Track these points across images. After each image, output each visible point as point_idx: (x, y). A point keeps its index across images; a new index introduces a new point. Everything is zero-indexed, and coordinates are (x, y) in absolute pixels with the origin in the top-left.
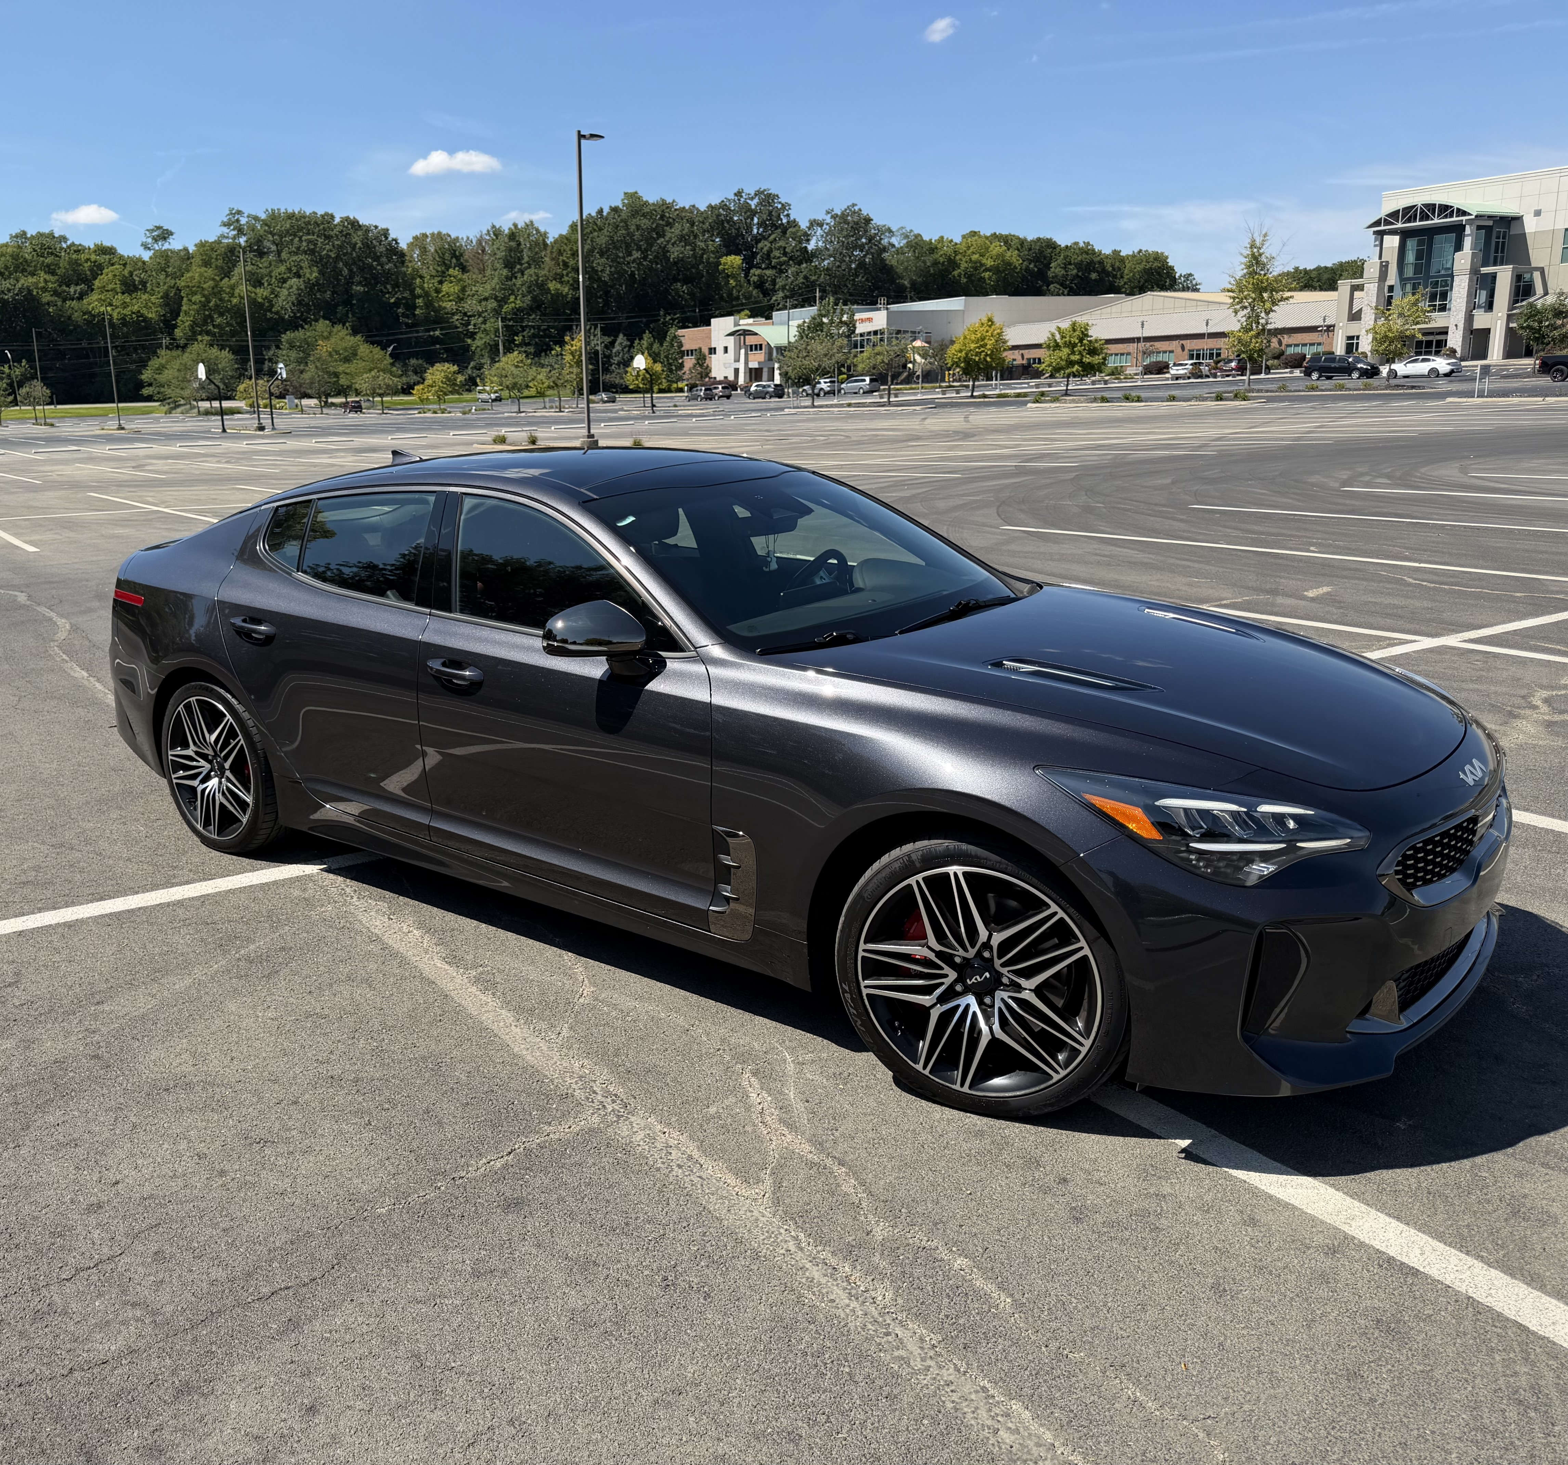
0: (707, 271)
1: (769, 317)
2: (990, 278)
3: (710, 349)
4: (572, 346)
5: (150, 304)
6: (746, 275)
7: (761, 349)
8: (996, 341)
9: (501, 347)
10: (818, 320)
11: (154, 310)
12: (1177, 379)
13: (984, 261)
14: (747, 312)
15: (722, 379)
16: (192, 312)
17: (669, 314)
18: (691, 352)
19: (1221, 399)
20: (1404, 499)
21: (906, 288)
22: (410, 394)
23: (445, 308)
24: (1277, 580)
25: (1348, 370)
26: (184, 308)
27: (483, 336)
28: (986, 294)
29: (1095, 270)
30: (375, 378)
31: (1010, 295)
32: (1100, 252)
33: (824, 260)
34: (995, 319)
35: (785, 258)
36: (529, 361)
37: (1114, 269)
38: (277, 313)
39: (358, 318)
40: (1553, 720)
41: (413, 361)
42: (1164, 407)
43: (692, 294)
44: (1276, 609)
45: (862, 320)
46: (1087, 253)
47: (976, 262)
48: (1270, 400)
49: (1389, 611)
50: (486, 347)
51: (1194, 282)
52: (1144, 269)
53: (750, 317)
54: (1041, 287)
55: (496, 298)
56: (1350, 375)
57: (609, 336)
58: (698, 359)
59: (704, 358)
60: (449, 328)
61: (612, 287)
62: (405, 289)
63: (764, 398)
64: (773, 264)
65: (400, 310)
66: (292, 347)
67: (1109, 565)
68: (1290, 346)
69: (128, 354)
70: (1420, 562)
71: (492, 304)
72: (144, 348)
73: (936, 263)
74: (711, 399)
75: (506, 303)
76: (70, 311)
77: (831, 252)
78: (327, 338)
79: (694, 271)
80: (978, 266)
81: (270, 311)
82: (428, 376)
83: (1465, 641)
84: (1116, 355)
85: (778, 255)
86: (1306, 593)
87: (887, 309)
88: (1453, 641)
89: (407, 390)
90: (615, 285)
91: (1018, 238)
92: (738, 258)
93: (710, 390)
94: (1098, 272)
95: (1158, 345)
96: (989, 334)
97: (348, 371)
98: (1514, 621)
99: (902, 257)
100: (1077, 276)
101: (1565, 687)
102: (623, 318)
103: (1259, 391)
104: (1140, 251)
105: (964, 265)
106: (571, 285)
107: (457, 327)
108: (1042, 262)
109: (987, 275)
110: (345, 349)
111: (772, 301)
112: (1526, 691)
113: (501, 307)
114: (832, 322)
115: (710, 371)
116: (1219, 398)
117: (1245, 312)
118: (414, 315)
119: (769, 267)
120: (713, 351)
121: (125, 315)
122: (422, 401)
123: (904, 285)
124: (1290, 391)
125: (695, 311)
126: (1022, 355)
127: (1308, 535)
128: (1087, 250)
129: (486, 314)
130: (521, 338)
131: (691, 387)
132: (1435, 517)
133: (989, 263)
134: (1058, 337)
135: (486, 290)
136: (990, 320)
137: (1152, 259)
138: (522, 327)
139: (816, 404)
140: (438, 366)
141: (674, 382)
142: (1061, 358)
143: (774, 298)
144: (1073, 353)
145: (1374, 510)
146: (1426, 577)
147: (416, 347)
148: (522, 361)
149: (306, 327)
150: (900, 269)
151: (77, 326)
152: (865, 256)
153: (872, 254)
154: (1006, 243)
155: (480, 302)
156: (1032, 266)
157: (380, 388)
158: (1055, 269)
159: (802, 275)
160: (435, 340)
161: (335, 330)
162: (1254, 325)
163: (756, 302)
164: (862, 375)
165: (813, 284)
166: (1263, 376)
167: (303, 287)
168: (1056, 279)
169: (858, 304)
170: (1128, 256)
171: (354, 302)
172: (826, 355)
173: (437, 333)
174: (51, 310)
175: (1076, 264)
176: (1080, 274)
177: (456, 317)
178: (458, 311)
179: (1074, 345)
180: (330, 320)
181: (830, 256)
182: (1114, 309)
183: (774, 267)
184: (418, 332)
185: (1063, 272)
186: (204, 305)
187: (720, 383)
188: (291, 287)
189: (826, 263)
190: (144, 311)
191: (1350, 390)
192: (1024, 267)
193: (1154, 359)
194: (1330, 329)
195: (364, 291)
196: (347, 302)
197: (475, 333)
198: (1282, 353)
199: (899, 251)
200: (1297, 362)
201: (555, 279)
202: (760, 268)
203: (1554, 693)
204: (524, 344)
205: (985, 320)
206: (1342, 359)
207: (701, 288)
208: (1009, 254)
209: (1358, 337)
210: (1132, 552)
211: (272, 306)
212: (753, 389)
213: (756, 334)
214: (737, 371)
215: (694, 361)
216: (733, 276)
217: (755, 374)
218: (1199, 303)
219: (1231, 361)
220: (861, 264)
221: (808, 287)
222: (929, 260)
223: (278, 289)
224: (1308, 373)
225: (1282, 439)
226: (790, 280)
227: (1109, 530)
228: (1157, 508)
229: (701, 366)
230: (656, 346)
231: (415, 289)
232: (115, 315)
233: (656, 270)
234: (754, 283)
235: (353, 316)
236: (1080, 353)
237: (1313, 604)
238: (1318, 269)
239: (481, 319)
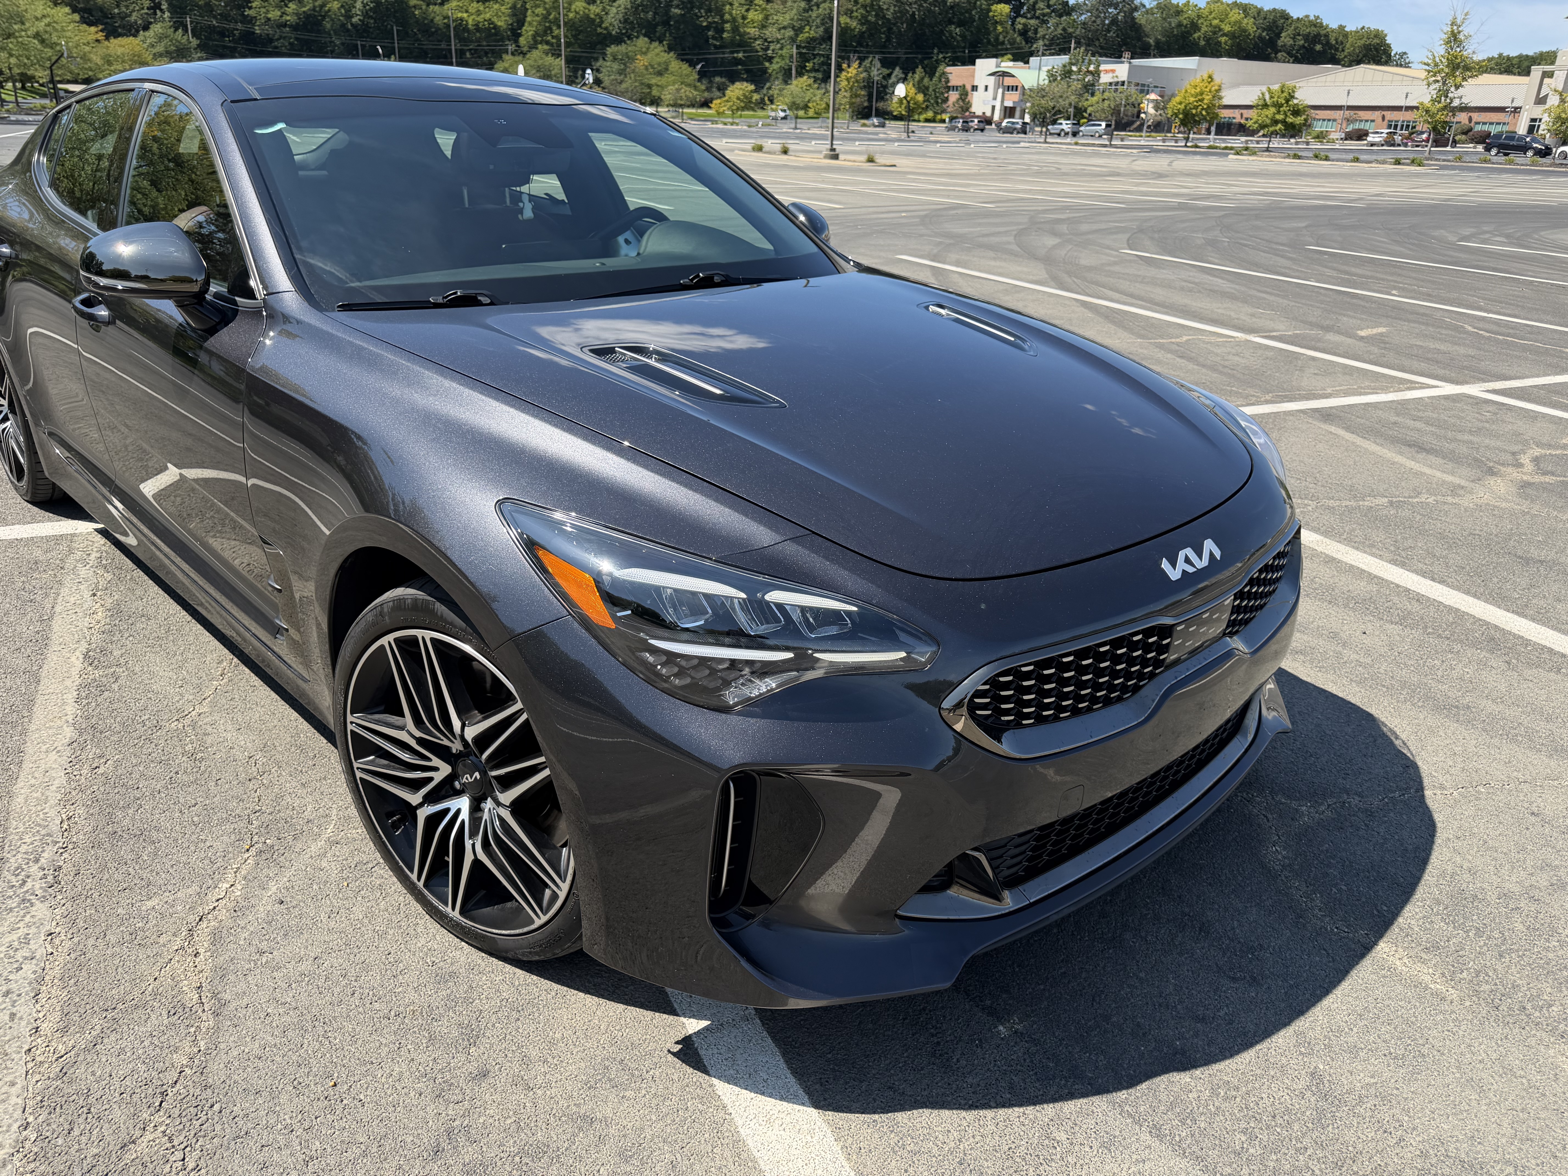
0: (979, 18)
1: (1027, 62)
2: (1226, 43)
3: (973, 86)
4: (848, 72)
5: (500, 14)
6: (1013, 24)
7: (1016, 90)
8: (1214, 97)
9: (794, 72)
10: (1068, 68)
11: (503, 18)
12: (1372, 145)
13: (1223, 26)
14: (1010, 56)
15: (981, 114)
16: (535, 23)
17: (942, 53)
18: (954, 88)
19: (1399, 164)
20: (1510, 256)
21: (1151, 46)
22: (710, 107)
23: (749, 33)
24: (1340, 318)
25: (1523, 148)
26: (528, 19)
27: (779, 60)
28: (1221, 56)
29: (1320, 42)
30: (678, 90)
31: (1239, 58)
32: (1327, 26)
33: (1081, 14)
34: (1215, 77)
35: (1048, 10)
36: (816, 86)
37: (1337, 43)
38: (606, 29)
39: (674, 38)
40: (1532, 481)
41: (718, 79)
42: (1348, 167)
43: (963, 36)
44: (1319, 345)
45: (1107, 71)
46: (1315, 26)
47: (1215, 27)
48: (1442, 168)
49: (1430, 356)
50: (781, 71)
51: (1407, 61)
52: (1364, 45)
53: (1011, 60)
54: (1270, 54)
55: (793, 28)
56: (1525, 154)
57: (888, 68)
58: (961, 95)
59: (967, 94)
60: (751, 51)
61: (894, 24)
62: (716, 15)
63: (1012, 133)
64: (1037, 14)
65: (710, 33)
66: (615, 59)
67: (1190, 291)
68: (1479, 123)
69: (479, 57)
70: (1489, 312)
71: (790, 33)
72: (493, 51)
73: (1180, 25)
74: (967, 131)
75: (802, 32)
76: (433, 15)
77: (1088, 8)
78: (645, 53)
79: (967, 15)
80: (1217, 30)
81: (600, 26)
82: (728, 92)
83: (1488, 391)
84: (1324, 120)
85: (1042, 7)
86: (1359, 332)
87: (1130, 63)
88: (1474, 390)
89: (706, 104)
90: (897, 23)
91: (1256, 7)
92: (1007, 6)
93: (967, 122)
94: (1322, 44)
95: (1363, 114)
96: (1208, 90)
97: (659, 83)
98: (1549, 375)
99: (1151, 17)
100: (1303, 46)
101: (1564, 447)
102: (902, 54)
103: (1436, 160)
104: (1363, 28)
105: (1204, 29)
106: (859, 20)
107: (757, 52)
108: (1274, 31)
109: (1223, 39)
110: (659, 64)
111: (1033, 49)
112: (1520, 447)
113: (797, 35)
114: (1080, 70)
115: (971, 106)
116: (1398, 162)
117: (1437, 85)
118: (722, 38)
119: (1034, 17)
120: (975, 88)
121: (479, 22)
122: (719, 113)
123: (1149, 43)
124: (1465, 162)
125: (964, 52)
126: (1242, 115)
127: (1399, 279)
128: (1316, 24)
129: (783, 41)
130: (811, 64)
131: (952, 119)
132: (1530, 273)
133: (1227, 28)
134: (1267, 97)
135: (785, 19)
136: (1210, 77)
137: (1372, 36)
138: (813, 54)
139: (1048, 140)
140: (738, 85)
141: (938, 113)
142: (1267, 116)
143: (1035, 46)
144: (1279, 112)
145: (1476, 263)
146: (1487, 326)
147: (721, 66)
148: (810, 85)
149: (628, 42)
150: (1147, 29)
151: (438, 29)
152: (1118, 13)
153: (1125, 12)
154: (1245, 11)
155: (779, 30)
156: (1264, 34)
157: (681, 100)
158: (1285, 39)
159: (1061, 27)
160: (738, 62)
161: (652, 46)
162: (1443, 98)
163: (1019, 48)
164: (1099, 120)
165: (1070, 35)
166: (1449, 148)
167: (629, 7)
168: (1284, 48)
169: (1107, 56)
170: (1351, 32)
171: (672, 23)
172: (1061, 97)
173: (740, 55)
174: (417, 13)
175: (1303, 35)
176: (1306, 45)
177: (758, 42)
178: (760, 37)
179: (1281, 106)
180: (650, 38)
181: (1088, 11)
182: (1329, 78)
183: (1038, 18)
184: (724, 53)
185: (1291, 42)
186: (545, 17)
187: (978, 117)
188: (620, 6)
189: (1083, 17)
190: (495, 19)
191: (1518, 164)
192: (1257, 34)
193: (1357, 126)
194: (1517, 110)
195: (681, 14)
196: (666, 23)
197: (772, 58)
198: (1471, 130)
199: (1149, 12)
200: (1483, 139)
201: (846, 14)
202: (1026, 17)
203: (1548, 452)
204: (814, 70)
205: (1205, 76)
206: (1521, 138)
207: (972, 32)
208: (1246, 21)
209: (1540, 120)
210: (1223, 281)
211: (602, 22)
212: (1004, 124)
213: (1013, 76)
214: (993, 107)
215: (958, 96)
216: (1001, 23)
217: (1009, 112)
218: (1405, 78)
219: (1422, 133)
220: (1114, 21)
221: (1065, 38)
222: (1174, 22)
223: (608, 7)
224: (1488, 149)
225: (1433, 200)
226: (1050, 30)
227: (1216, 261)
228: (1275, 246)
229: (963, 101)
230: (926, 80)
231: (724, 14)
232: (470, 22)
233: (934, 12)
234: (1019, 30)
235: (670, 35)
236: (1285, 114)
237: (1361, 344)
238: (1520, 57)
239: (779, 45)
